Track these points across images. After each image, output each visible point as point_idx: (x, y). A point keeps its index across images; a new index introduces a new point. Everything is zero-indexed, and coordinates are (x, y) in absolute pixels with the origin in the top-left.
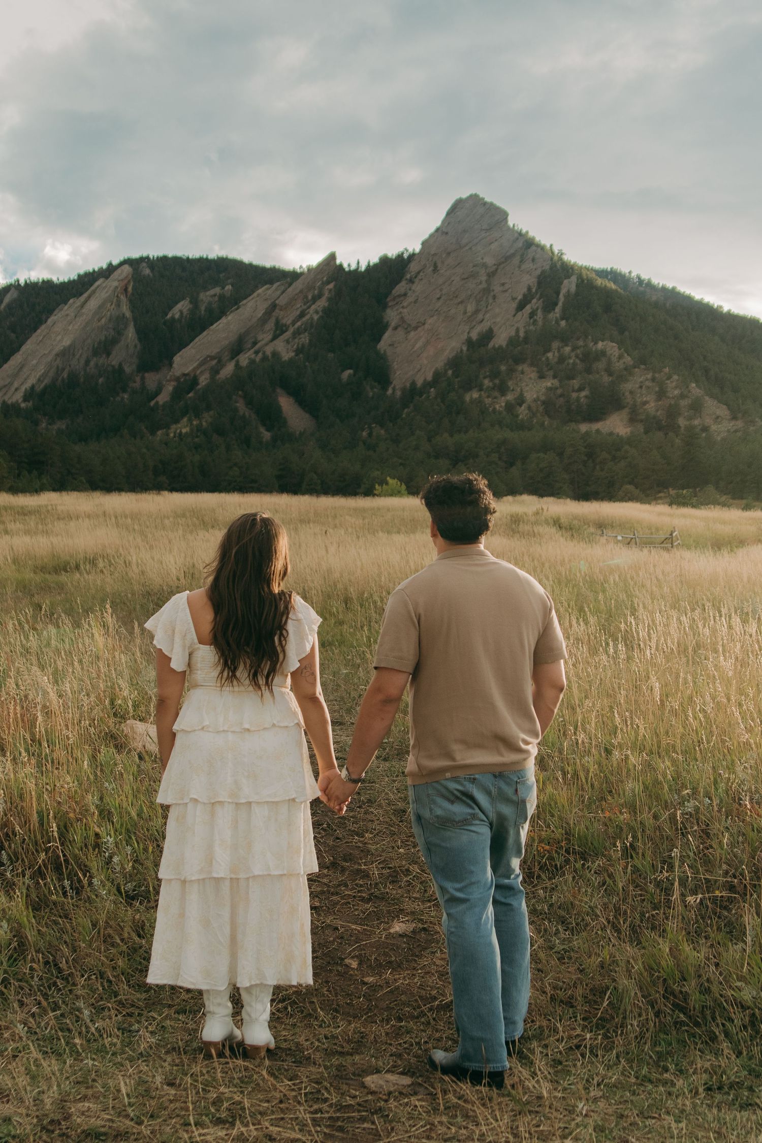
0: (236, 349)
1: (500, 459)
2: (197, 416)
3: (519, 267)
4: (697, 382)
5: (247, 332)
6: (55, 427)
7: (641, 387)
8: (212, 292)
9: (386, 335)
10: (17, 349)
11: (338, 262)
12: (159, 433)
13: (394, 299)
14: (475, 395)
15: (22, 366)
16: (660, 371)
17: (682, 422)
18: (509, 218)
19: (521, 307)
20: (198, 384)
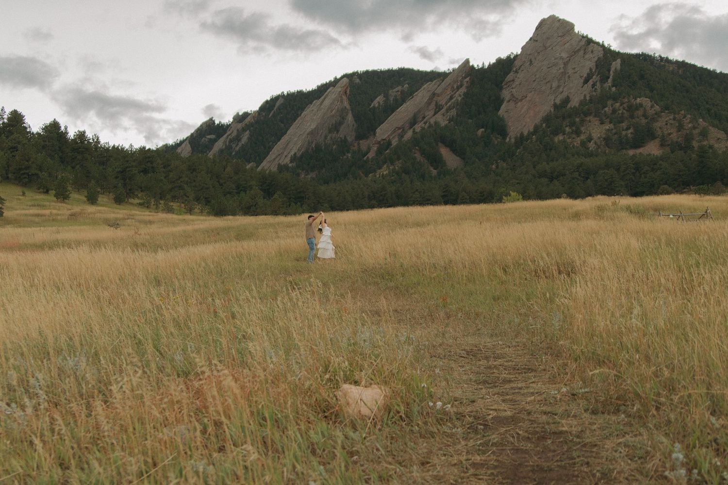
0: (413, 122)
1: (579, 175)
2: (392, 164)
3: (584, 57)
4: (703, 118)
5: (419, 111)
6: (309, 176)
7: (667, 124)
8: (396, 89)
9: (503, 106)
10: (285, 133)
11: (471, 64)
12: (370, 175)
13: (506, 84)
14: (561, 137)
15: (288, 143)
16: (679, 114)
17: (695, 144)
18: (575, 27)
19: (586, 81)
20: (391, 145)
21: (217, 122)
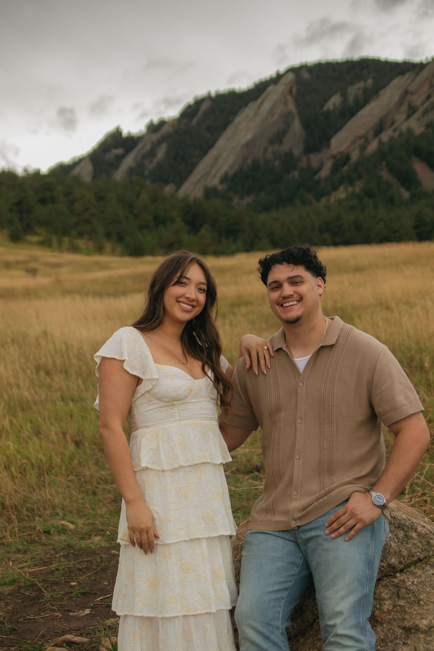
0: (379, 129)
2: (351, 184)
5: (387, 115)
6: (245, 201)
8: (357, 86)
10: (213, 146)
12: (323, 200)
15: (217, 159)
20: (350, 159)
21: (125, 133)
